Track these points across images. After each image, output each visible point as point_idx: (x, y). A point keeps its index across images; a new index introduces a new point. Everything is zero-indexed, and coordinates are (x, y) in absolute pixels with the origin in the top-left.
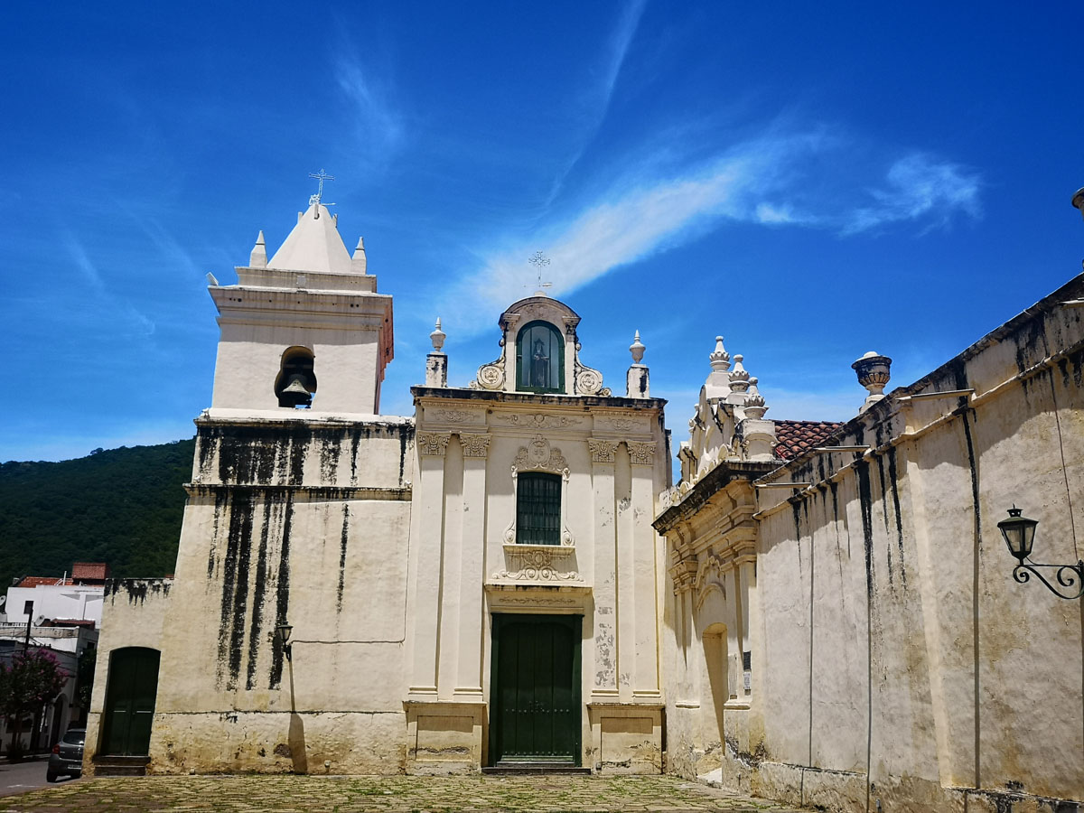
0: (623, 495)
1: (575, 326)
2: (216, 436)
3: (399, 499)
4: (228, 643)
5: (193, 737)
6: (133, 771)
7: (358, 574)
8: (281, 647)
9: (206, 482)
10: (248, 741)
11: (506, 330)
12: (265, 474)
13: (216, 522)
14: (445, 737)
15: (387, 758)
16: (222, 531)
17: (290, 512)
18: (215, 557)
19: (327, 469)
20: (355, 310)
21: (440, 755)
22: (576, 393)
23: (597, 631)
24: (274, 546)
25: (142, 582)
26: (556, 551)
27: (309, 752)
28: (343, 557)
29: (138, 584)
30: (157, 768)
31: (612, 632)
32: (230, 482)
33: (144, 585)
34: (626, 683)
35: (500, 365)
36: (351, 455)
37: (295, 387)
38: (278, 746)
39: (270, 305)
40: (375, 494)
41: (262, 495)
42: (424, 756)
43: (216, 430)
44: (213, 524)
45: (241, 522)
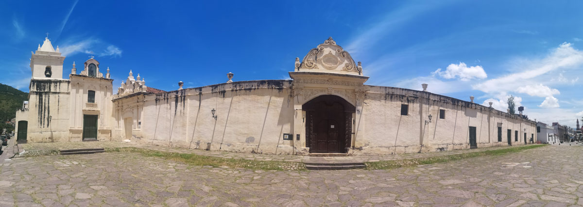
0: (105, 95)
2: (35, 82)
3: (68, 94)
4: (40, 120)
5: (35, 136)
7: (61, 107)
8: (49, 120)
9: (34, 91)
10: (44, 137)
11: (86, 65)
12: (44, 89)
14: (76, 135)
15: (67, 139)
16: (37, 100)
17: (49, 96)
18: (36, 104)
19: (55, 88)
21: (75, 138)
22: (98, 77)
23: (100, 117)
24: (47, 102)
26: (95, 104)
27: (54, 138)
28: (59, 104)
30: (29, 142)
31: (103, 118)
32: (38, 91)
33: (24, 109)
34: (105, 126)
35: (86, 71)
36: (59, 86)
37: (48, 73)
38: (49, 137)
39: (44, 58)
40: (64, 93)
41: (44, 93)
44: (35, 98)
45: (41, 98)
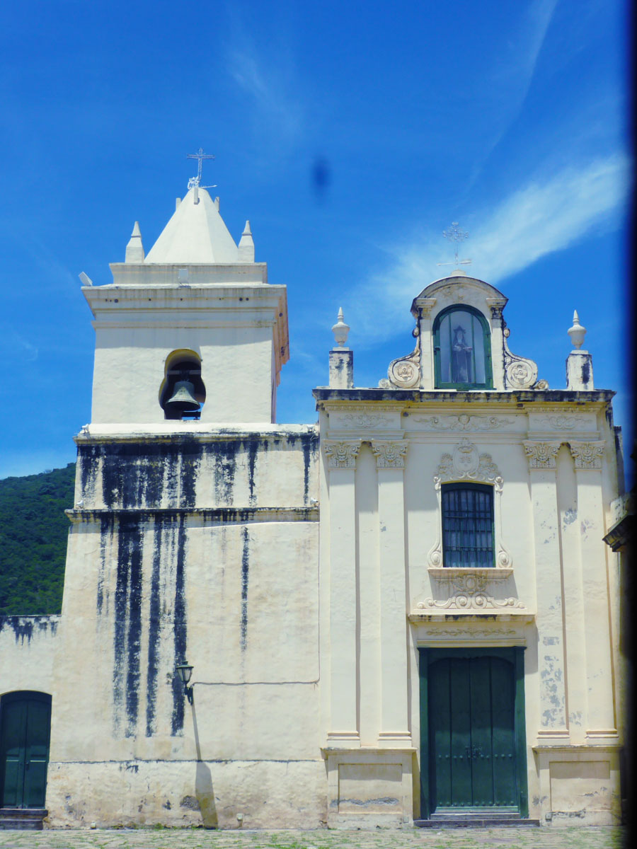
0: (567, 505)
1: (501, 309)
2: (98, 455)
3: (305, 520)
4: (124, 685)
5: (92, 789)
6: (30, 825)
7: (263, 607)
8: (182, 691)
9: (90, 508)
10: (151, 793)
11: (420, 318)
12: (154, 496)
13: (103, 552)
14: (370, 787)
15: (306, 810)
16: (110, 562)
17: (183, 539)
18: (104, 590)
19: (223, 488)
20: (245, 304)
21: (366, 807)
22: (506, 388)
23: (542, 664)
24: (168, 577)
25: (28, 620)
26: (491, 574)
27: (219, 805)
28: (245, 587)
29: (24, 621)
30: (55, 822)
31: (559, 665)
32: (117, 506)
33: (30, 623)
34: (577, 723)
35: (416, 359)
36: (248, 471)
37: (182, 396)
38: (185, 798)
39: (150, 305)
40: (277, 514)
41: (152, 520)
42: (348, 809)
43: (98, 448)
44: (98, 553)
45: (131, 551)
